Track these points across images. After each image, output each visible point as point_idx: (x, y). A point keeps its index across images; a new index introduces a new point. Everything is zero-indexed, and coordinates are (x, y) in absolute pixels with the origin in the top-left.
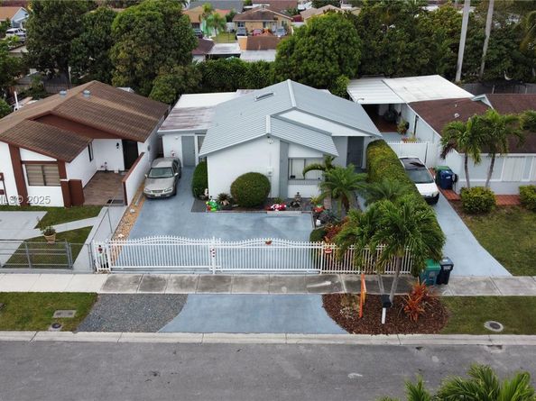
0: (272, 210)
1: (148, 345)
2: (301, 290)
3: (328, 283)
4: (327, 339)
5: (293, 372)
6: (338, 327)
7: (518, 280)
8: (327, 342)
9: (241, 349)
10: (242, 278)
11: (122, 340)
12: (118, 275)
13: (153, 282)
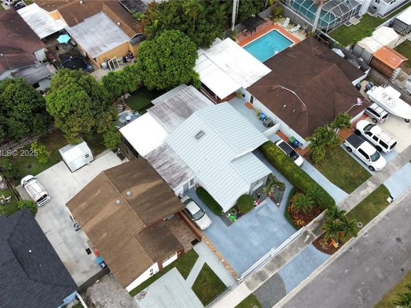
0: (255, 206)
1: (290, 301)
2: (304, 245)
3: (308, 236)
4: (329, 262)
5: (333, 282)
6: (327, 255)
7: (351, 197)
8: (330, 262)
9: (314, 283)
10: (283, 252)
11: (282, 305)
12: (247, 280)
13: (261, 275)
